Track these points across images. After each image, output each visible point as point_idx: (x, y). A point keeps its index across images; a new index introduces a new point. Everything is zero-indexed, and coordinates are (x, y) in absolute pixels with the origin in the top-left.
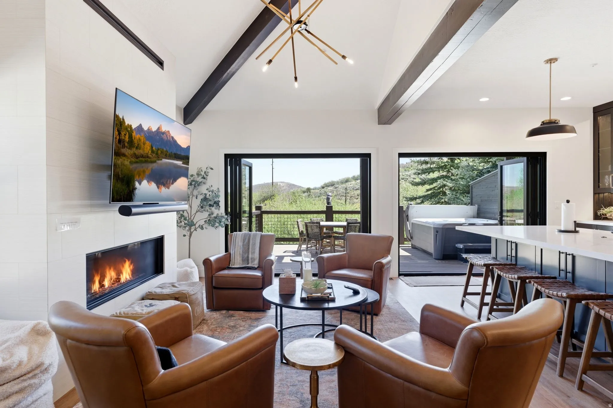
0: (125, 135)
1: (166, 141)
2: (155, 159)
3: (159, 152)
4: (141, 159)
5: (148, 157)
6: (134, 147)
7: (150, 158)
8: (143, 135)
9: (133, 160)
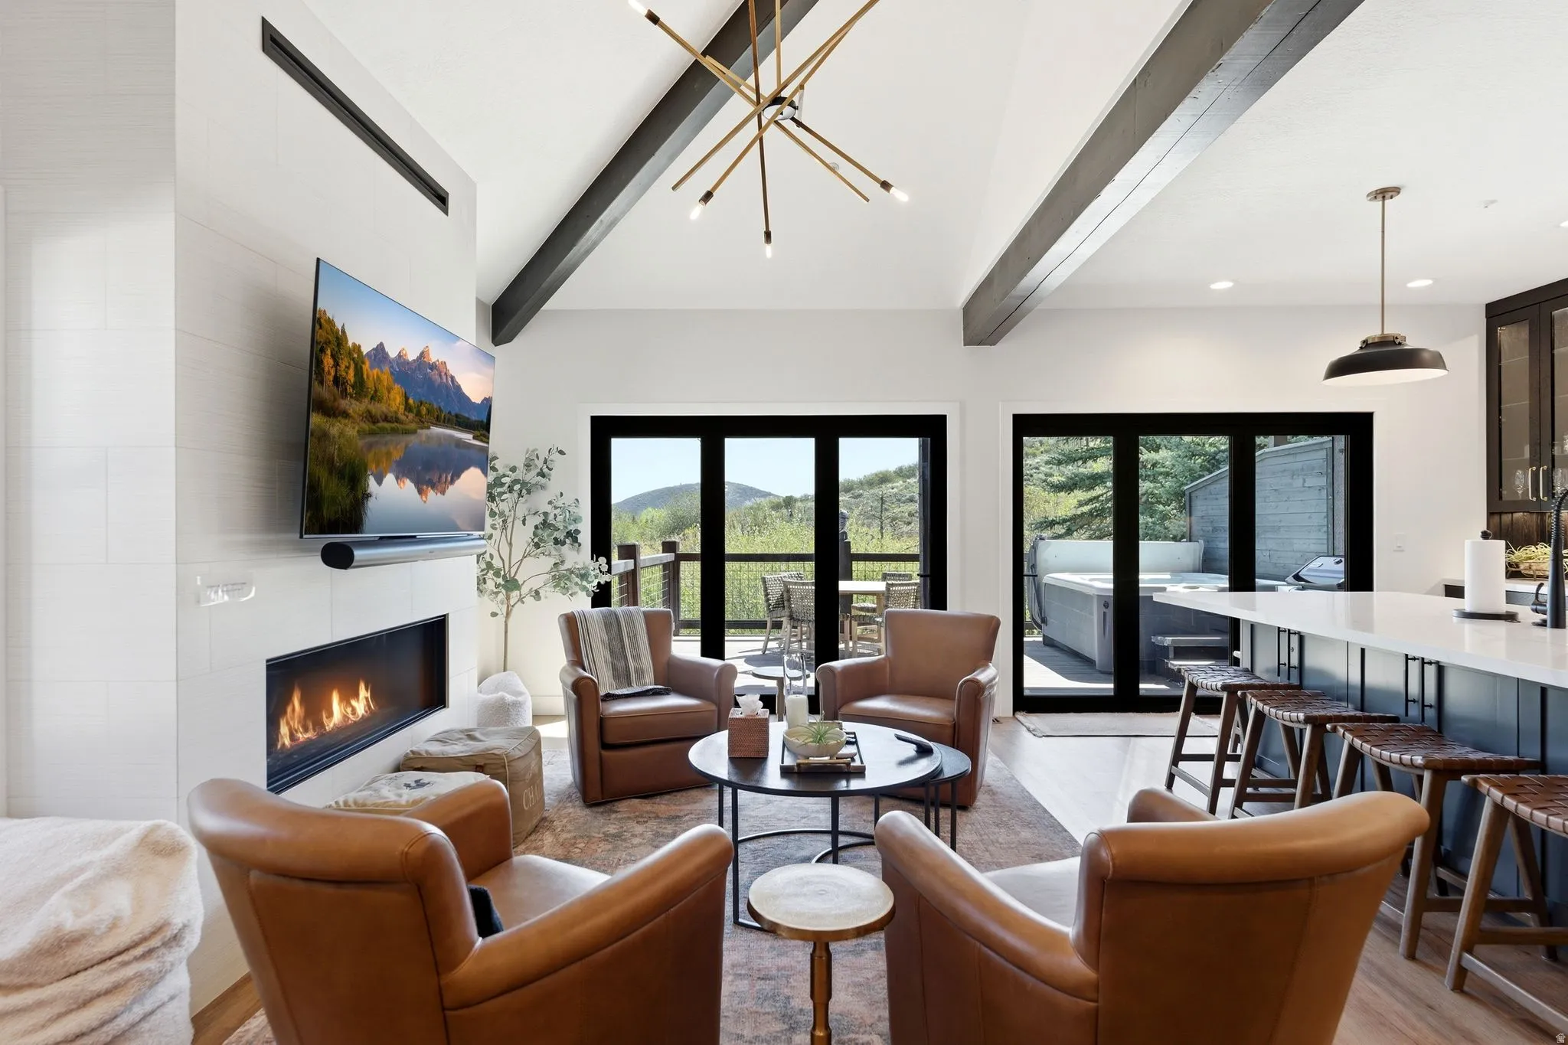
0: (348, 368)
1: (439, 386)
2: (413, 426)
3: (424, 410)
4: (381, 424)
5: (397, 420)
6: (366, 396)
7: (402, 423)
8: (386, 369)
9: (366, 426)
